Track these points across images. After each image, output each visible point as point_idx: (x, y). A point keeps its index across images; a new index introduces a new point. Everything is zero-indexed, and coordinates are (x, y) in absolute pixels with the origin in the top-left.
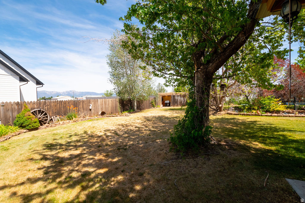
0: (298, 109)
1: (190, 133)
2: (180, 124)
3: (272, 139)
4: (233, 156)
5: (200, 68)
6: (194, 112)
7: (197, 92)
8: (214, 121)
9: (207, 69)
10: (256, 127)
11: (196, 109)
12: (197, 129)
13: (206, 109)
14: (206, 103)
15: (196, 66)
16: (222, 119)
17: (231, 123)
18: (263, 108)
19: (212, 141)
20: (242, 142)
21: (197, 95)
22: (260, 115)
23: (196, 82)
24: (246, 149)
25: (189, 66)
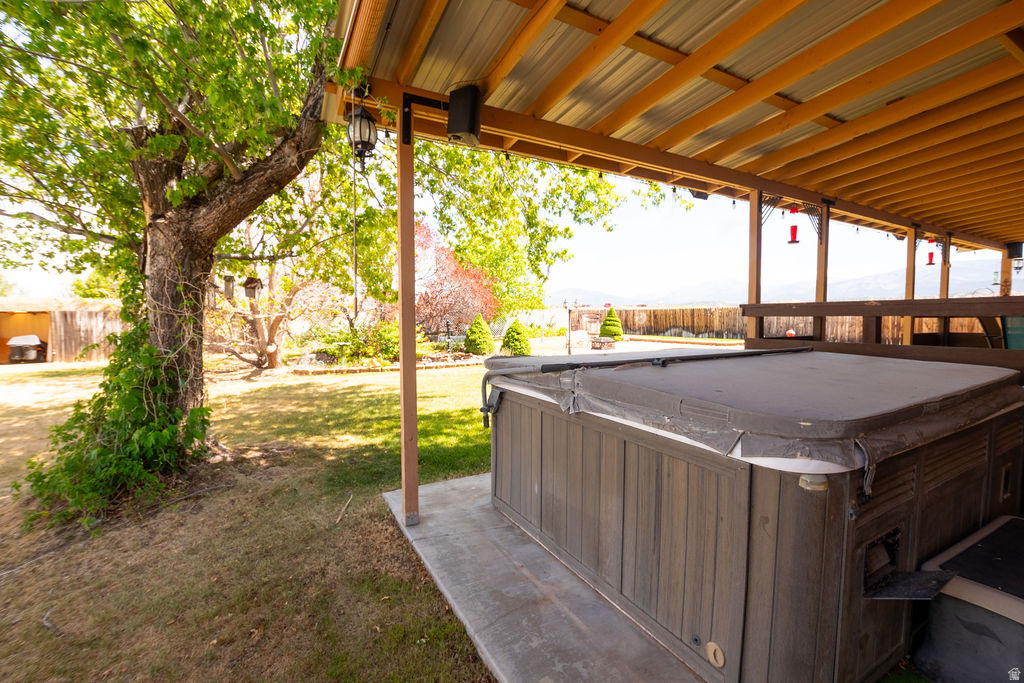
0: (455, 350)
1: (128, 441)
2: (79, 418)
3: (384, 422)
4: (276, 480)
5: (162, 216)
6: (141, 367)
7: (155, 296)
8: (244, 398)
9: (190, 223)
10: (357, 400)
11: (151, 355)
12: (156, 424)
13: (187, 355)
14: (189, 334)
15: (151, 206)
16: (272, 390)
17: (297, 397)
18: (386, 351)
19: (214, 455)
20: (310, 442)
21: (155, 308)
22: (378, 371)
23: (152, 263)
24: (316, 454)
25: (116, 201)
